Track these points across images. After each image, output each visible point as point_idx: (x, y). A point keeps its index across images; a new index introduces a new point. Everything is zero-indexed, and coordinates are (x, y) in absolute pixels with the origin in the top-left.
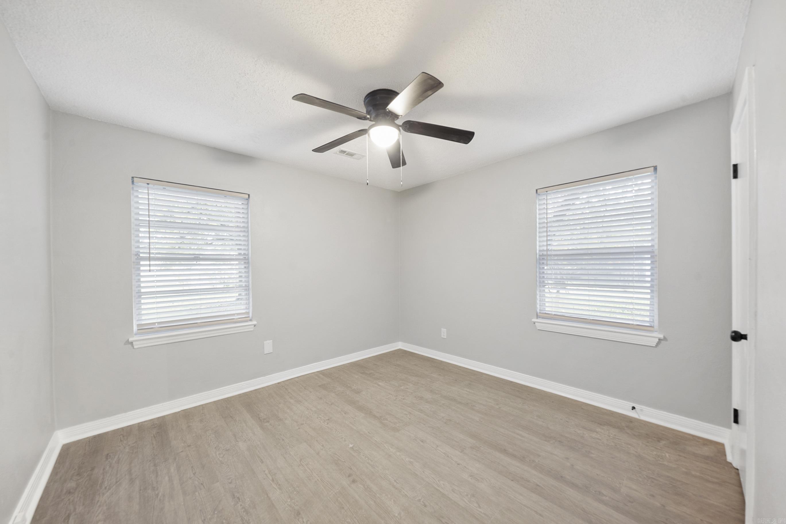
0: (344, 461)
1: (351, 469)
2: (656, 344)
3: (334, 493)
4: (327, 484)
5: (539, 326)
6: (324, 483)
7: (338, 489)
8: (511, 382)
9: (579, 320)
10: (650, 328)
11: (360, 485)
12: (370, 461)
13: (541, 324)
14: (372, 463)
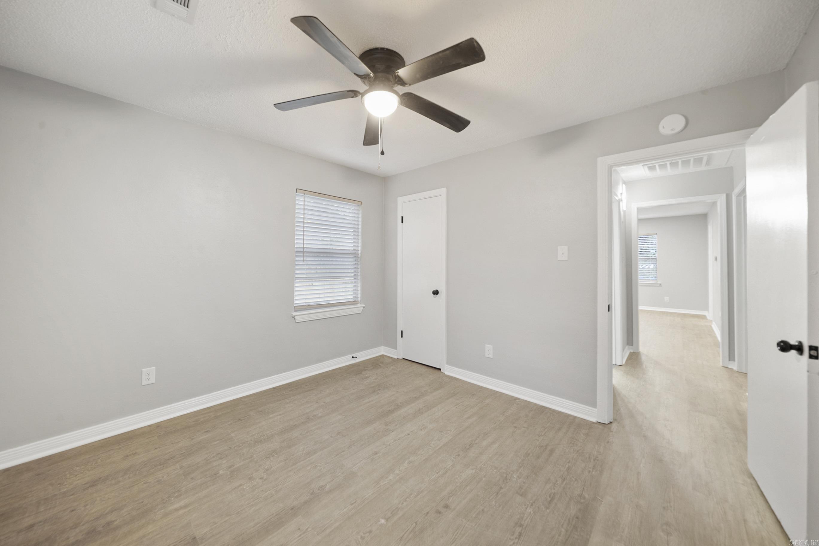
0: (414, 524)
1: (428, 513)
2: (361, 311)
3: (468, 523)
4: (457, 533)
5: (298, 319)
6: (456, 539)
7: (462, 520)
8: (274, 388)
9: (325, 305)
10: (355, 302)
11: (451, 500)
12: (411, 496)
13: (300, 316)
14: (416, 493)
